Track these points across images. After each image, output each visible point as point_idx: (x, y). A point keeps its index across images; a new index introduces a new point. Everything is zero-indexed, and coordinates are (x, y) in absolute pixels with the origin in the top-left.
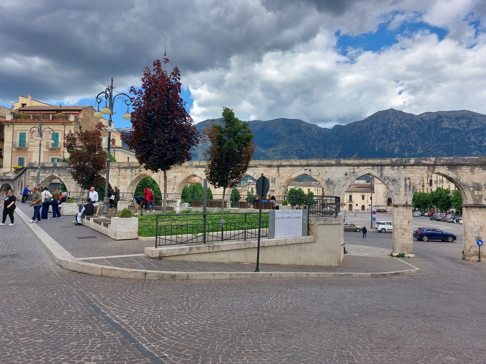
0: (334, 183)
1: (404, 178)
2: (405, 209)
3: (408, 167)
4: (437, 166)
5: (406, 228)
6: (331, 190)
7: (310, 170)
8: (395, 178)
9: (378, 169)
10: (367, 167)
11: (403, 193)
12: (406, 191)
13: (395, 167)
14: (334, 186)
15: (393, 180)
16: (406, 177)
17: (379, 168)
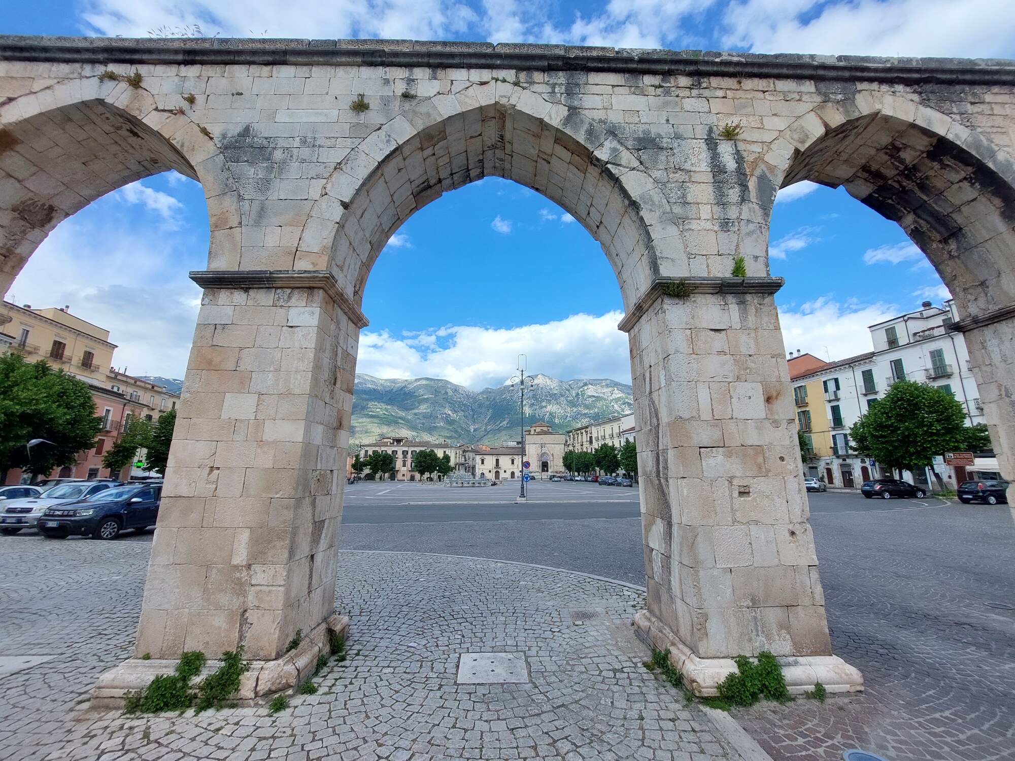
0: (278, 155)
1: (701, 132)
2: (734, 309)
3: (715, 81)
4: (862, 80)
5: (753, 439)
6: (248, 192)
7: (136, 82)
8: (654, 131)
9: (554, 86)
10: (486, 75)
11: (706, 212)
12: (721, 202)
13: (648, 80)
14: (270, 170)
15: (640, 140)
16: (711, 130)
17: (561, 78)
